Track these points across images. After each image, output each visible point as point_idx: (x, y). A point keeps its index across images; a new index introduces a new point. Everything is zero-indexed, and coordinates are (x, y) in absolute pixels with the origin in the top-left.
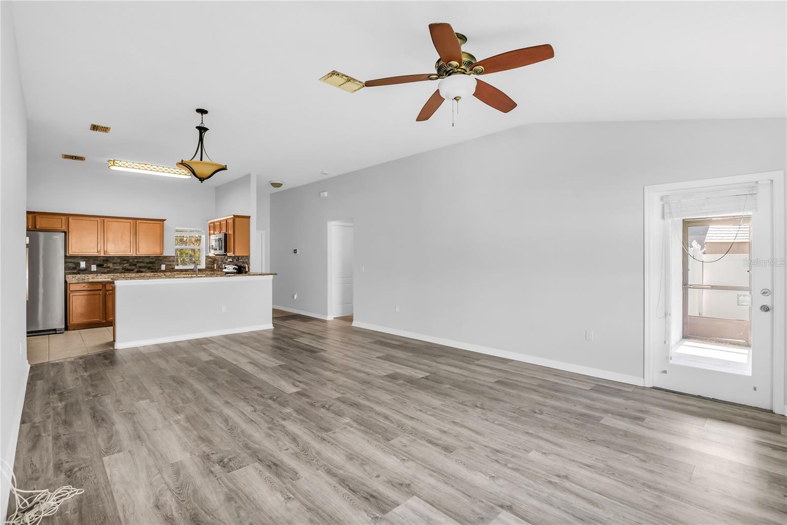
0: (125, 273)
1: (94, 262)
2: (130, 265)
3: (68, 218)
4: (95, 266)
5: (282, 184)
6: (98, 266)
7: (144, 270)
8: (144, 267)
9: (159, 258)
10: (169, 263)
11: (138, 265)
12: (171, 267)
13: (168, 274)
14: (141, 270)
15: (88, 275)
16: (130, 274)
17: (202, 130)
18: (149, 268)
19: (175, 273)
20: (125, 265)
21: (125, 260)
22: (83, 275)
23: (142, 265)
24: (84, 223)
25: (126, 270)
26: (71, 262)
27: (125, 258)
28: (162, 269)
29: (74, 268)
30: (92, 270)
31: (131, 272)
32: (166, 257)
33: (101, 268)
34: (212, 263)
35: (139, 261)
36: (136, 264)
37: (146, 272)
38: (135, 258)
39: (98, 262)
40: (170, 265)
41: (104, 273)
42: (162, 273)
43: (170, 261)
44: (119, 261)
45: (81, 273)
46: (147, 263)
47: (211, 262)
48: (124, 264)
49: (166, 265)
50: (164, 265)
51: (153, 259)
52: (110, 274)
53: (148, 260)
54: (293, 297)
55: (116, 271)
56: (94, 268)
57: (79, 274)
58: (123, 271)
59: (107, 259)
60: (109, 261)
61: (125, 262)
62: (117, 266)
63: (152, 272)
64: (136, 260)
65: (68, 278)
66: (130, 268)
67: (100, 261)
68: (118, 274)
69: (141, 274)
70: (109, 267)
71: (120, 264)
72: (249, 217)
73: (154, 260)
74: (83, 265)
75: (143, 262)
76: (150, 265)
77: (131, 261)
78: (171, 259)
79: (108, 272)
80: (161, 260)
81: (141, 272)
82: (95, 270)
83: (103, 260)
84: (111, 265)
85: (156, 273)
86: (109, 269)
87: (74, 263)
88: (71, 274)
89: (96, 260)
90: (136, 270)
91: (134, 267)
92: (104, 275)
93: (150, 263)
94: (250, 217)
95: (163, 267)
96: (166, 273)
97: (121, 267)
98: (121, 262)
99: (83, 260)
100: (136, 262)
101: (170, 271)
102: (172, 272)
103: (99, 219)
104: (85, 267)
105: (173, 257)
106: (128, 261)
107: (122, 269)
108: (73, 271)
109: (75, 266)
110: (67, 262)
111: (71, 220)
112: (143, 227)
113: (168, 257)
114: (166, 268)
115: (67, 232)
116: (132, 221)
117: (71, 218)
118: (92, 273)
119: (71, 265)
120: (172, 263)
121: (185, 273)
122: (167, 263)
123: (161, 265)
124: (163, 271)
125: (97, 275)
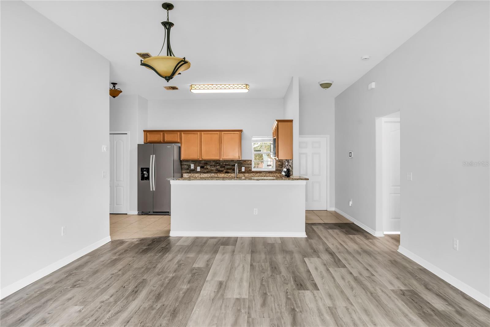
0: (217, 173)
1: (198, 165)
2: (221, 167)
3: (181, 133)
4: (199, 167)
5: (331, 84)
6: (202, 167)
7: (230, 171)
9: (241, 162)
10: (248, 166)
11: (226, 167)
12: (248, 169)
13: (247, 175)
14: (228, 171)
15: (195, 174)
16: (221, 174)
17: (168, 25)
19: (251, 174)
20: (218, 167)
21: (217, 163)
22: (193, 174)
23: (229, 167)
24: (191, 136)
25: (218, 171)
26: (186, 165)
27: (218, 162)
28: (242, 171)
29: (188, 169)
30: (198, 171)
31: (221, 172)
32: (245, 161)
33: (202, 169)
34: (281, 166)
35: (227, 164)
36: (225, 167)
37: (231, 173)
38: (224, 162)
39: (201, 165)
40: (248, 167)
41: (205, 173)
42: (242, 174)
43: (248, 164)
44: (214, 164)
45: (191, 172)
46: (232, 166)
47: (280, 165)
48: (217, 166)
49: (245, 167)
52: (208, 174)
53: (232, 163)
54: (349, 204)
55: (212, 171)
56: (199, 169)
57: (190, 173)
58: (217, 171)
59: (207, 162)
60: (207, 164)
61: (218, 165)
62: (212, 168)
65: (184, 176)
66: (221, 169)
68: (213, 174)
70: (208, 169)
71: (215, 166)
72: (291, 121)
74: (192, 166)
75: (229, 165)
77: (222, 164)
78: (249, 163)
79: (207, 172)
80: (242, 163)
81: (228, 173)
82: (199, 170)
83: (204, 163)
84: (209, 167)
86: (207, 170)
87: (187, 165)
88: (186, 173)
89: (200, 163)
90: (225, 171)
91: (223, 169)
92: (205, 174)
94: (293, 120)
95: (243, 169)
96: (245, 174)
97: (215, 169)
98: (215, 165)
99: (193, 163)
100: (225, 165)
101: (248, 173)
102: (250, 174)
103: (199, 133)
104: (193, 168)
105: (251, 161)
106: (219, 164)
107: (216, 170)
108: (187, 171)
109: (188, 167)
110: (184, 165)
111: (183, 135)
112: (225, 137)
113: (247, 161)
114: (245, 170)
115: (181, 143)
116: (219, 132)
117: (182, 133)
118: (198, 172)
119: (186, 167)
120: (250, 166)
121: (259, 174)
122: (246, 166)
123: (241, 167)
124: (242, 172)
125: (200, 175)
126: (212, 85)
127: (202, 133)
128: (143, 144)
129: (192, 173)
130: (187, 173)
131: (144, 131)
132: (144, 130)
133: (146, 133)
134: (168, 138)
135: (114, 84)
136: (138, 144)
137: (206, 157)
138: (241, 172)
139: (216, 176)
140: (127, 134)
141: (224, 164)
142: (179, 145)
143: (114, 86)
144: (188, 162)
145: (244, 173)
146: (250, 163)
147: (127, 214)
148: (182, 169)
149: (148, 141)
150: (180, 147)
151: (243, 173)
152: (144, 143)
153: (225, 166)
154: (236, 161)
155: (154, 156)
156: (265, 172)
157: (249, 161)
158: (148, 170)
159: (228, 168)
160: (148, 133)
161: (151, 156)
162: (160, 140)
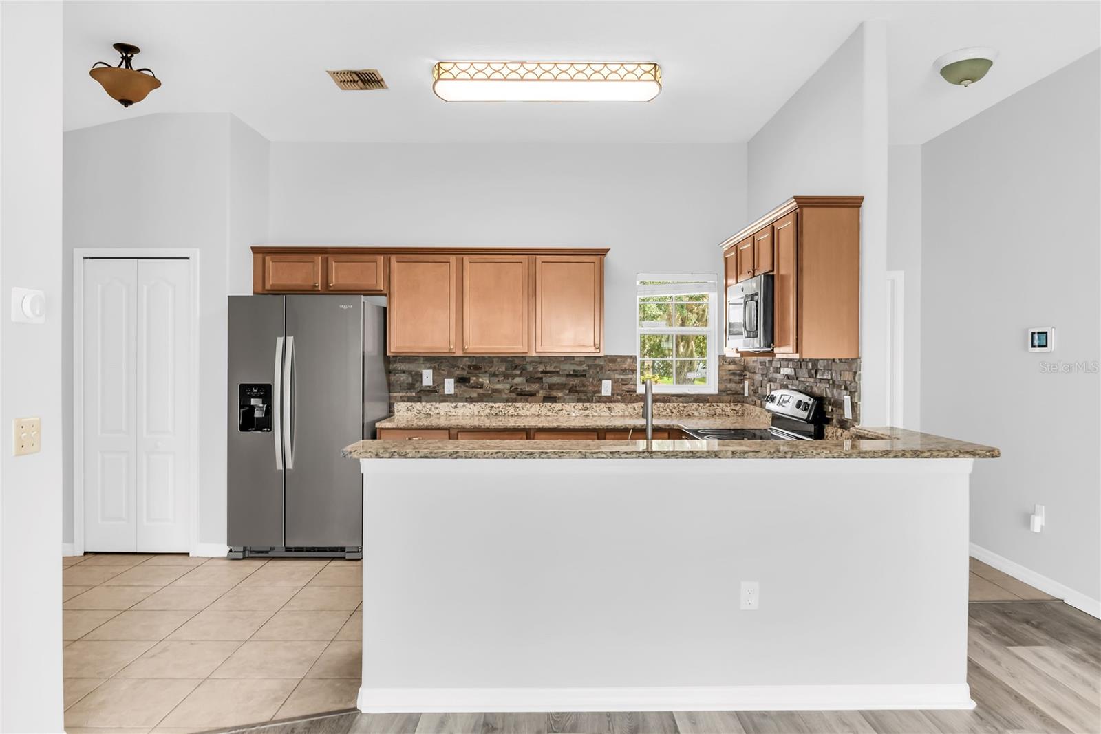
0: (514, 401)
1: (449, 372)
2: (527, 381)
3: (390, 259)
4: (453, 380)
5: (990, 63)
6: (461, 381)
7: (560, 394)
8: (561, 387)
9: (597, 362)
10: (622, 377)
11: (547, 380)
12: (625, 388)
13: (618, 407)
14: (554, 393)
15: (437, 405)
16: (528, 406)
18: (573, 390)
19: (635, 405)
20: (518, 380)
21: (516, 368)
22: (428, 405)
23: (555, 380)
24: (425, 271)
25: (518, 395)
26: (404, 372)
27: (517, 362)
28: (604, 393)
29: (411, 387)
30: (446, 393)
31: (530, 398)
32: (612, 359)
33: (464, 388)
34: (737, 378)
35: (549, 369)
36: (542, 378)
37: (564, 401)
38: (541, 363)
39: (458, 372)
40: (625, 382)
41: (471, 400)
42: (603, 405)
43: (624, 371)
44: (504, 370)
45: (424, 398)
46: (569, 375)
47: (734, 374)
48: (514, 376)
49: (615, 382)
50: (610, 382)
51: (581, 364)
52: (483, 405)
53: (569, 368)
55: (496, 395)
56: (449, 386)
57: (418, 400)
58: (514, 395)
59: (479, 364)
60: (480, 368)
61: (518, 372)
62: (499, 382)
63: (579, 401)
64: (541, 368)
65: (399, 411)
66: (528, 389)
67: (463, 369)
68: (501, 405)
69: (554, 405)
70: (481, 386)
71: (506, 376)
72: (854, 203)
73: (584, 367)
74: (428, 378)
75: (557, 373)
76: (575, 381)
77: (531, 369)
78: (626, 366)
79: (480, 399)
80: (602, 368)
81: (553, 400)
82: (453, 393)
83: (469, 367)
84: (485, 380)
85: (588, 405)
86: (480, 391)
87: (410, 373)
88: (404, 401)
89: (454, 366)
90: (542, 393)
91: (535, 387)
92: (472, 406)
93: (575, 375)
94: (862, 198)
95: (607, 388)
96: (612, 405)
97: (508, 386)
98: (509, 372)
99: (428, 365)
100: (542, 372)
101: (623, 401)
102: (630, 405)
103: (452, 258)
104: (431, 384)
105: (633, 358)
106: (523, 369)
107: (511, 392)
108: (409, 394)
109: (410, 380)
110: (396, 371)
111: (395, 265)
112: (550, 273)
113: (619, 360)
114: (613, 389)
115: (387, 294)
116: (526, 256)
117: (393, 258)
118: (446, 399)
119: (404, 378)
120: (630, 376)
121: (662, 404)
122: (617, 376)
123: (601, 380)
124: (605, 399)
125: (456, 407)
127: (466, 258)
128: (252, 295)
129: (427, 402)
130: (410, 400)
131: (255, 250)
132: (252, 248)
133: (260, 256)
134: (340, 275)
135: (127, 50)
136: (229, 297)
137: (477, 344)
138: (601, 397)
139: (512, 411)
140: (187, 258)
141: (540, 370)
142: (382, 301)
143: (127, 60)
144: (409, 362)
145: (608, 400)
146: (630, 365)
147: (188, 554)
148: (390, 386)
149: (268, 287)
150: (385, 309)
151: (605, 402)
152: (254, 293)
153: (540, 375)
154: (583, 359)
155: (290, 340)
156: (681, 399)
157: (629, 360)
158: (266, 392)
159: (555, 385)
160: (268, 258)
161: (280, 341)
162: (312, 284)
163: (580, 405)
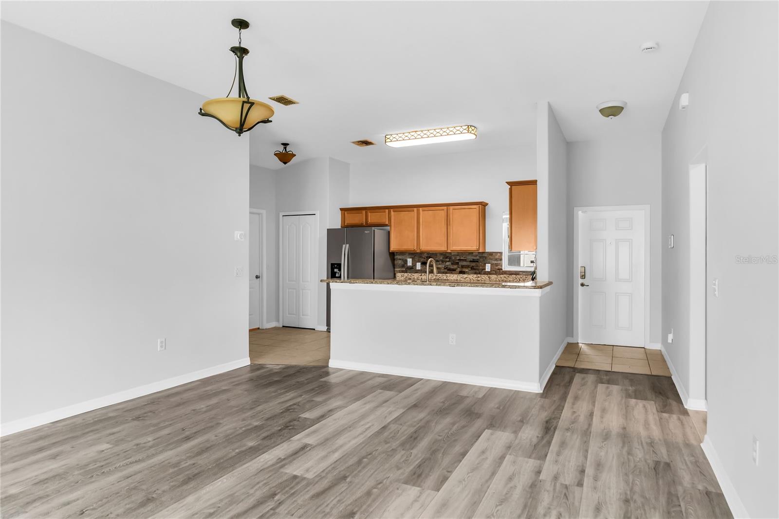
0: (446, 273)
1: (419, 259)
2: (452, 264)
3: (390, 211)
4: (420, 263)
6: (424, 264)
7: (467, 270)
8: (467, 267)
9: (483, 255)
10: (496, 262)
11: (461, 263)
12: (497, 268)
13: (493, 277)
14: (464, 270)
15: (413, 274)
16: (452, 275)
17: (241, 52)
18: (472, 268)
19: (502, 276)
20: (448, 263)
21: (447, 258)
23: (464, 263)
24: (404, 214)
25: (448, 270)
26: (400, 259)
27: (447, 255)
28: (487, 270)
29: (403, 266)
30: (417, 269)
31: (453, 272)
32: (491, 254)
33: (424, 267)
35: (462, 258)
36: (458, 263)
37: (468, 274)
38: (458, 255)
39: (422, 260)
40: (497, 265)
42: (486, 276)
43: (496, 260)
44: (442, 258)
45: (408, 271)
46: (471, 261)
48: (446, 262)
49: (492, 265)
50: (490, 265)
51: (476, 256)
53: (470, 258)
56: (419, 266)
57: (406, 272)
58: (446, 270)
59: (431, 256)
61: (448, 260)
62: (439, 264)
63: (475, 273)
64: (458, 258)
65: (398, 277)
66: (452, 267)
67: (424, 258)
68: (440, 275)
69: (464, 275)
71: (443, 262)
72: (534, 183)
73: (478, 258)
74: (410, 262)
75: (465, 260)
76: (473, 264)
77: (454, 258)
78: (497, 257)
80: (486, 258)
81: (463, 273)
82: (420, 269)
83: (427, 257)
85: (479, 275)
87: (403, 260)
88: (400, 272)
89: (421, 257)
90: (458, 270)
91: (455, 267)
93: (473, 261)
95: (488, 267)
96: (490, 275)
97: (444, 266)
98: (444, 260)
99: (410, 256)
100: (459, 260)
101: (496, 274)
102: (499, 276)
103: (415, 209)
104: (411, 265)
105: (501, 253)
106: (450, 258)
107: (445, 269)
108: (402, 269)
109: (403, 263)
110: (397, 259)
111: (392, 213)
112: (455, 214)
113: (494, 254)
114: (491, 268)
115: (390, 226)
116: (446, 207)
117: (392, 210)
118: (417, 272)
119: (400, 262)
120: (499, 262)
121: (515, 276)
122: (493, 262)
123: (485, 264)
124: (487, 273)
125: (421, 275)
126: (416, 132)
127: (421, 209)
128: (340, 228)
129: (409, 273)
130: (403, 272)
131: (341, 209)
132: (340, 209)
133: (343, 212)
134: (372, 218)
135: (285, 145)
136: (328, 229)
137: (425, 247)
138: (486, 272)
139: (445, 278)
140: (315, 214)
141: (458, 259)
142: (388, 228)
143: (285, 148)
144: (403, 255)
145: (489, 273)
146: (499, 257)
147: (314, 329)
148: (394, 266)
149: (346, 224)
150: (389, 232)
151: (487, 274)
153: (458, 261)
154: (477, 254)
155: (348, 245)
156: (524, 274)
157: (499, 254)
158: (339, 266)
159: (464, 266)
160: (346, 213)
161: (344, 246)
162: (361, 222)
163: (475, 276)
